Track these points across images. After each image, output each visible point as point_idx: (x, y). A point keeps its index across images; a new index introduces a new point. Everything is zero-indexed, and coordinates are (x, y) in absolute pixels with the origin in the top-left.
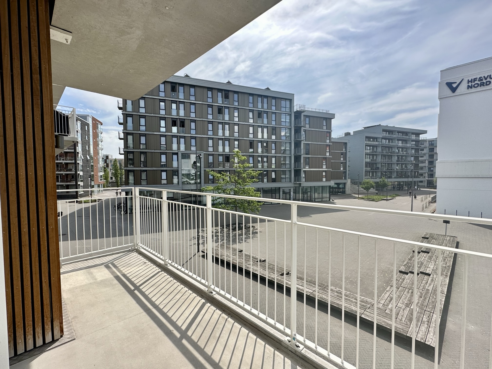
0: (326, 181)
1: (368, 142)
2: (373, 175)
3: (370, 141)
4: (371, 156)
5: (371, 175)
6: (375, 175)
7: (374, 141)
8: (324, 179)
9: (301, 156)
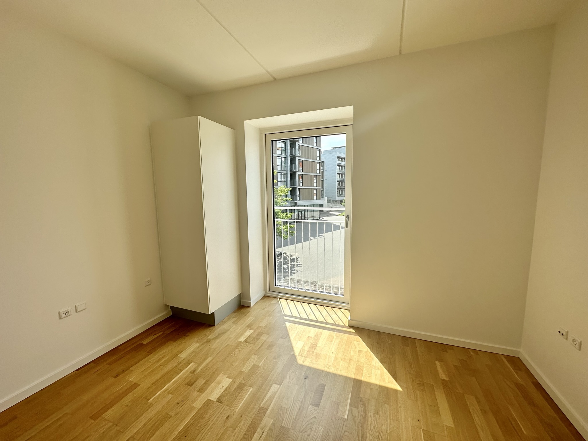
0: (317, 199)
1: (339, 162)
2: (342, 194)
3: (340, 161)
4: (341, 176)
5: (340, 194)
6: (343, 194)
7: (343, 161)
8: (315, 198)
9: (296, 172)
